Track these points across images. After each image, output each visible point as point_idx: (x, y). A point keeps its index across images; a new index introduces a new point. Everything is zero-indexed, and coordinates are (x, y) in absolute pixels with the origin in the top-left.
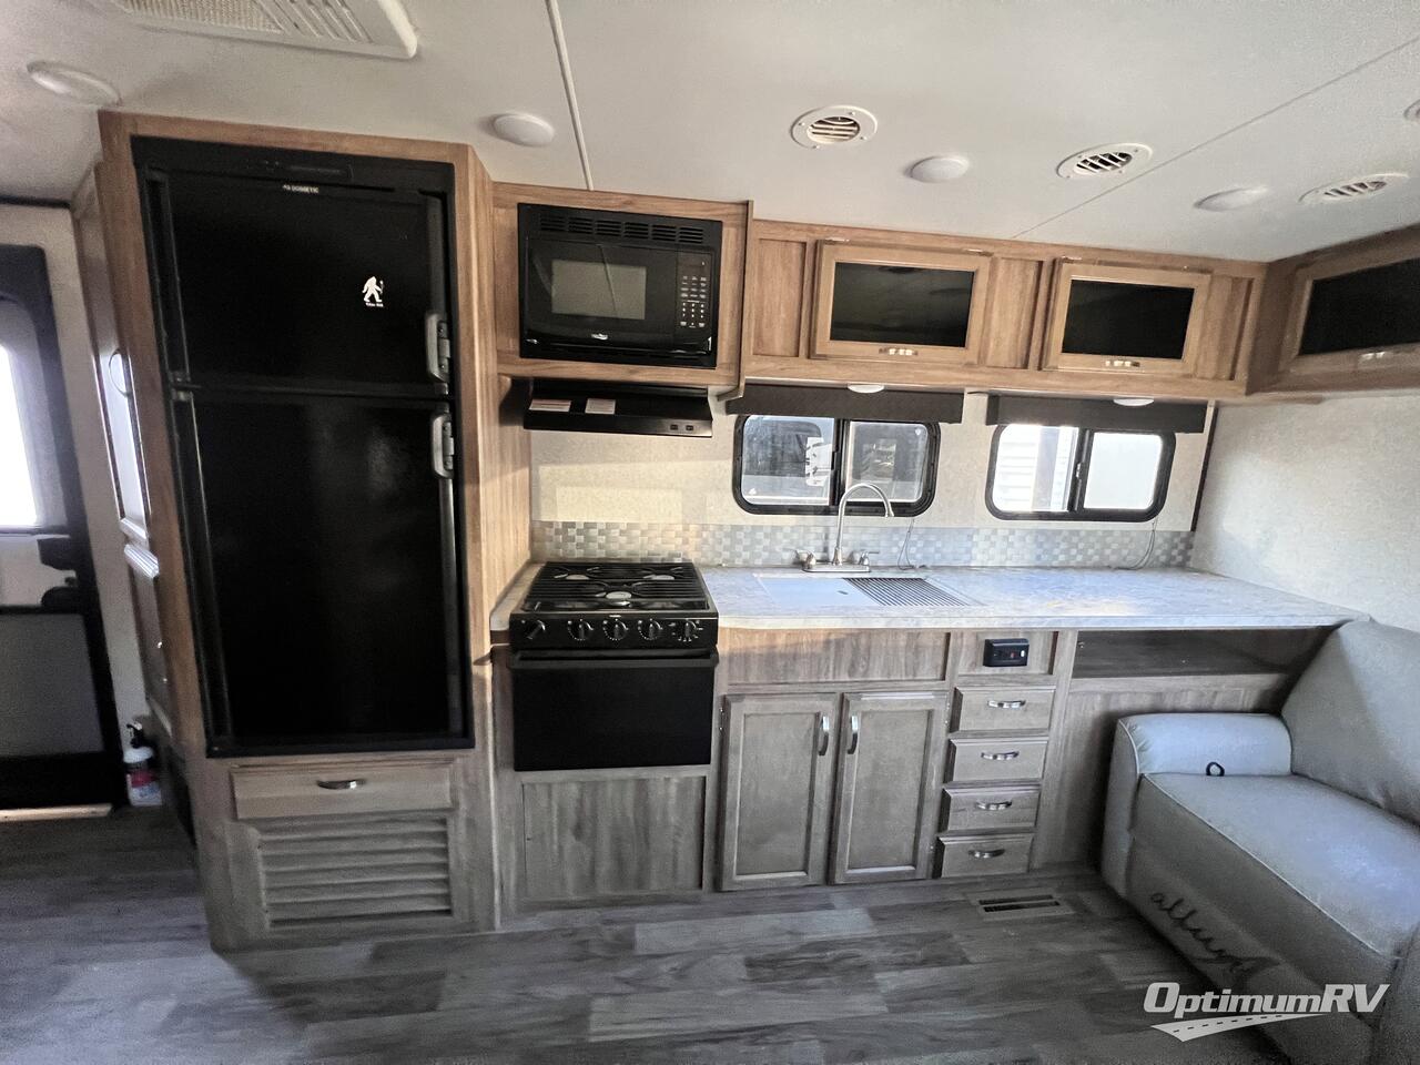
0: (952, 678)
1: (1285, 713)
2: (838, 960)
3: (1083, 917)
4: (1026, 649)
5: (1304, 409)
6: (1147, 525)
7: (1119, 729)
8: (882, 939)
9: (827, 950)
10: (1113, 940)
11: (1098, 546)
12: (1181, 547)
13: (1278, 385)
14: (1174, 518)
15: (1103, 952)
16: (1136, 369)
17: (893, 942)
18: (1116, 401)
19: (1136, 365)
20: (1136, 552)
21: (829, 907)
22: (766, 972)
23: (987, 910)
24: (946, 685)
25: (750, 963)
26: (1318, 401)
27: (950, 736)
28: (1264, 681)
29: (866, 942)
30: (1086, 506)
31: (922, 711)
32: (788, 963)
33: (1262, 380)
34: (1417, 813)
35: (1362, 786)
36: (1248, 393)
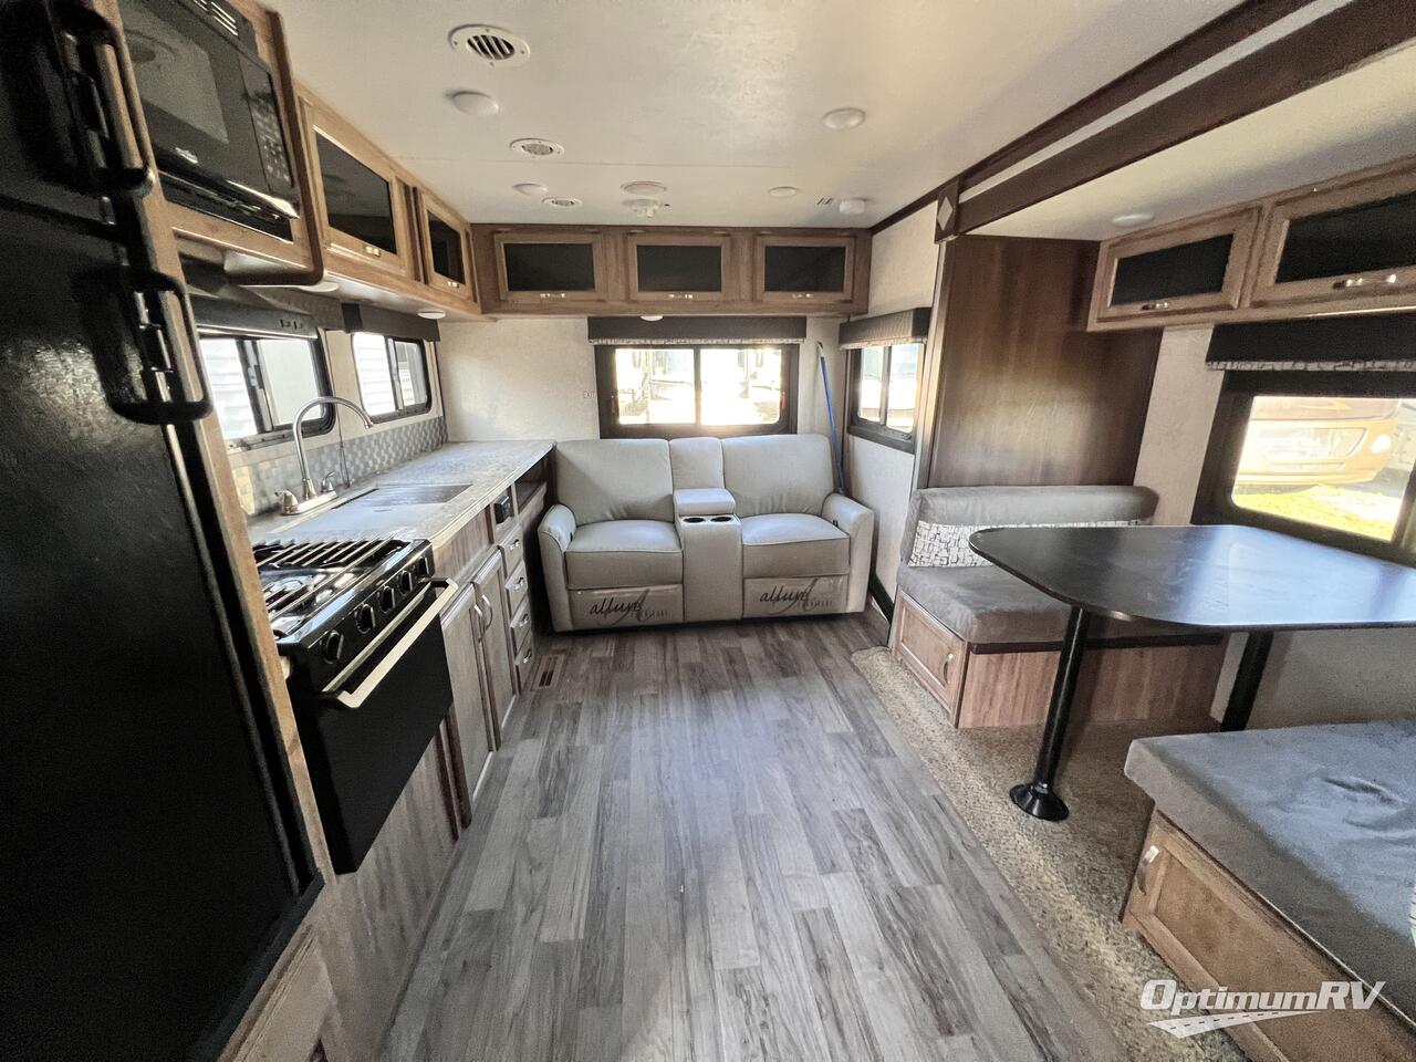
1: (561, 500)
2: (558, 763)
3: (569, 654)
8: (550, 736)
9: (548, 767)
13: (500, 309)
14: (437, 406)
16: (457, 290)
17: (554, 731)
18: (421, 314)
21: (510, 761)
22: (555, 805)
23: (549, 683)
24: (495, 546)
25: (543, 814)
28: (543, 490)
29: (549, 746)
30: (400, 404)
31: (497, 572)
32: (552, 792)
33: (490, 304)
34: (625, 515)
35: (604, 515)
36: (483, 313)
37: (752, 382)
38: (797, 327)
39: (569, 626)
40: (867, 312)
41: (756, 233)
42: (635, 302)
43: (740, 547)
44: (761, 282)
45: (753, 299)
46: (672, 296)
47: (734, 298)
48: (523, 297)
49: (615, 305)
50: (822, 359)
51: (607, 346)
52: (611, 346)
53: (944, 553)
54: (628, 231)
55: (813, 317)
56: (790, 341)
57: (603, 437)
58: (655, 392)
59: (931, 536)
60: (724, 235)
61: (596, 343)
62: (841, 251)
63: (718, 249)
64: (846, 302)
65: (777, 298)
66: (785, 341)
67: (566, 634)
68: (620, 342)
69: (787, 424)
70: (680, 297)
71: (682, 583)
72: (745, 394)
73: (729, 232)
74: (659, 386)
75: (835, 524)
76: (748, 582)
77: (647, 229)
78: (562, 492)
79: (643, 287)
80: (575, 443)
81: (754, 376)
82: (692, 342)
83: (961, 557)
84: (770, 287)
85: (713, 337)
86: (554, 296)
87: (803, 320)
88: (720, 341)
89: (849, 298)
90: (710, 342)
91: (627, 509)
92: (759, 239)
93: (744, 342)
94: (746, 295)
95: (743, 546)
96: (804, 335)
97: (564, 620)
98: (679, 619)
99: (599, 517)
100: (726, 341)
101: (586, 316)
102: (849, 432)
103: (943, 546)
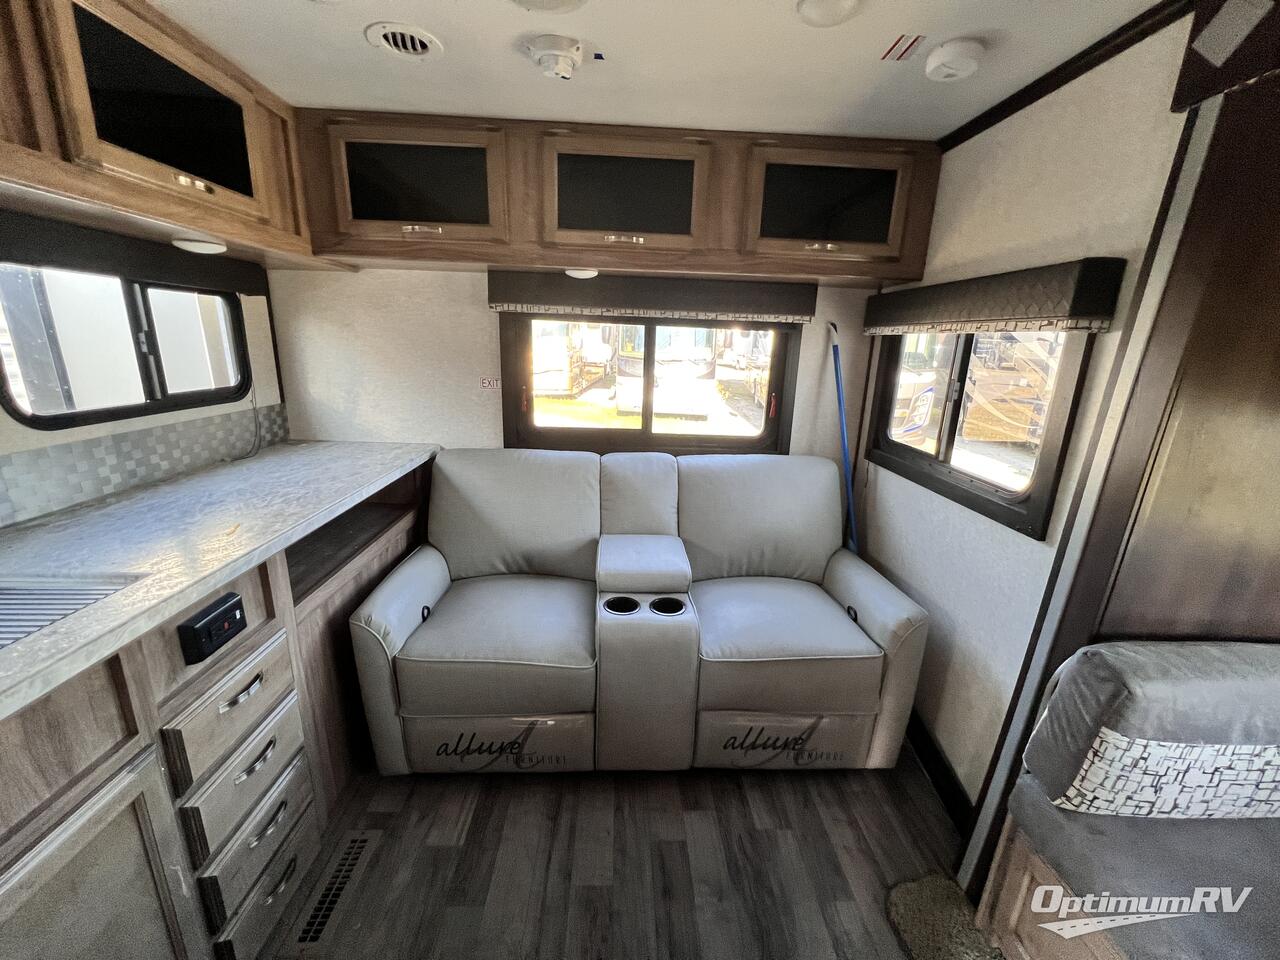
0: (149, 719)
1: (431, 540)
4: (239, 605)
5: (348, 276)
6: (244, 405)
7: (354, 630)
10: (422, 818)
11: (202, 439)
12: (279, 421)
13: (341, 247)
14: (264, 393)
15: (426, 836)
16: (208, 196)
18: (177, 244)
19: (210, 190)
20: (242, 437)
24: (142, 739)
26: (355, 268)
27: (179, 803)
28: (405, 523)
30: (171, 391)
31: (121, 815)
33: (328, 241)
34: (526, 568)
35: (493, 566)
36: (315, 253)
37: (719, 361)
38: (802, 298)
39: (403, 768)
40: (920, 279)
41: (751, 141)
42: (553, 245)
43: (695, 663)
44: (754, 224)
45: (741, 250)
46: (613, 238)
47: (711, 246)
48: (376, 231)
49: (524, 252)
50: (835, 348)
51: (515, 314)
52: (522, 314)
53: (1149, 794)
54: (545, 129)
55: (828, 285)
56: (790, 319)
57: (507, 445)
58: (623, 368)
59: (1128, 761)
60: (700, 143)
61: (499, 309)
62: (889, 176)
63: (688, 165)
64: (891, 260)
65: (778, 249)
66: (782, 319)
67: (398, 779)
68: (535, 309)
69: (776, 439)
70: (623, 239)
71: (594, 712)
72: (711, 375)
73: (709, 139)
74: (627, 361)
75: (852, 614)
76: (705, 716)
77: (576, 128)
78: (435, 527)
79: (565, 223)
80: (463, 453)
81: (721, 356)
82: (641, 313)
83: (1183, 802)
84: (767, 232)
85: (674, 308)
86: (426, 229)
87: (812, 289)
88: (684, 314)
89: (895, 254)
90: (668, 314)
91: (529, 559)
92: (757, 150)
93: (721, 317)
94: (729, 242)
95: (700, 661)
96: (811, 311)
97: (393, 757)
98: (588, 766)
99: (486, 569)
100: (693, 315)
101: (484, 266)
102: (869, 456)
103: (1148, 780)
